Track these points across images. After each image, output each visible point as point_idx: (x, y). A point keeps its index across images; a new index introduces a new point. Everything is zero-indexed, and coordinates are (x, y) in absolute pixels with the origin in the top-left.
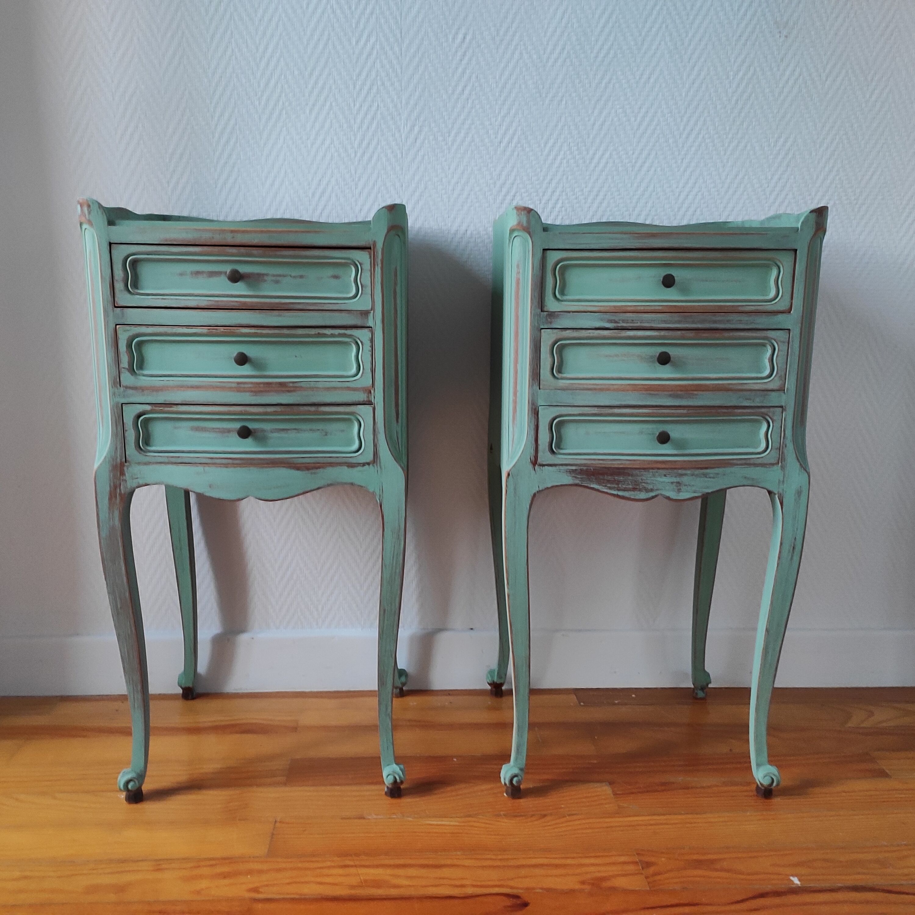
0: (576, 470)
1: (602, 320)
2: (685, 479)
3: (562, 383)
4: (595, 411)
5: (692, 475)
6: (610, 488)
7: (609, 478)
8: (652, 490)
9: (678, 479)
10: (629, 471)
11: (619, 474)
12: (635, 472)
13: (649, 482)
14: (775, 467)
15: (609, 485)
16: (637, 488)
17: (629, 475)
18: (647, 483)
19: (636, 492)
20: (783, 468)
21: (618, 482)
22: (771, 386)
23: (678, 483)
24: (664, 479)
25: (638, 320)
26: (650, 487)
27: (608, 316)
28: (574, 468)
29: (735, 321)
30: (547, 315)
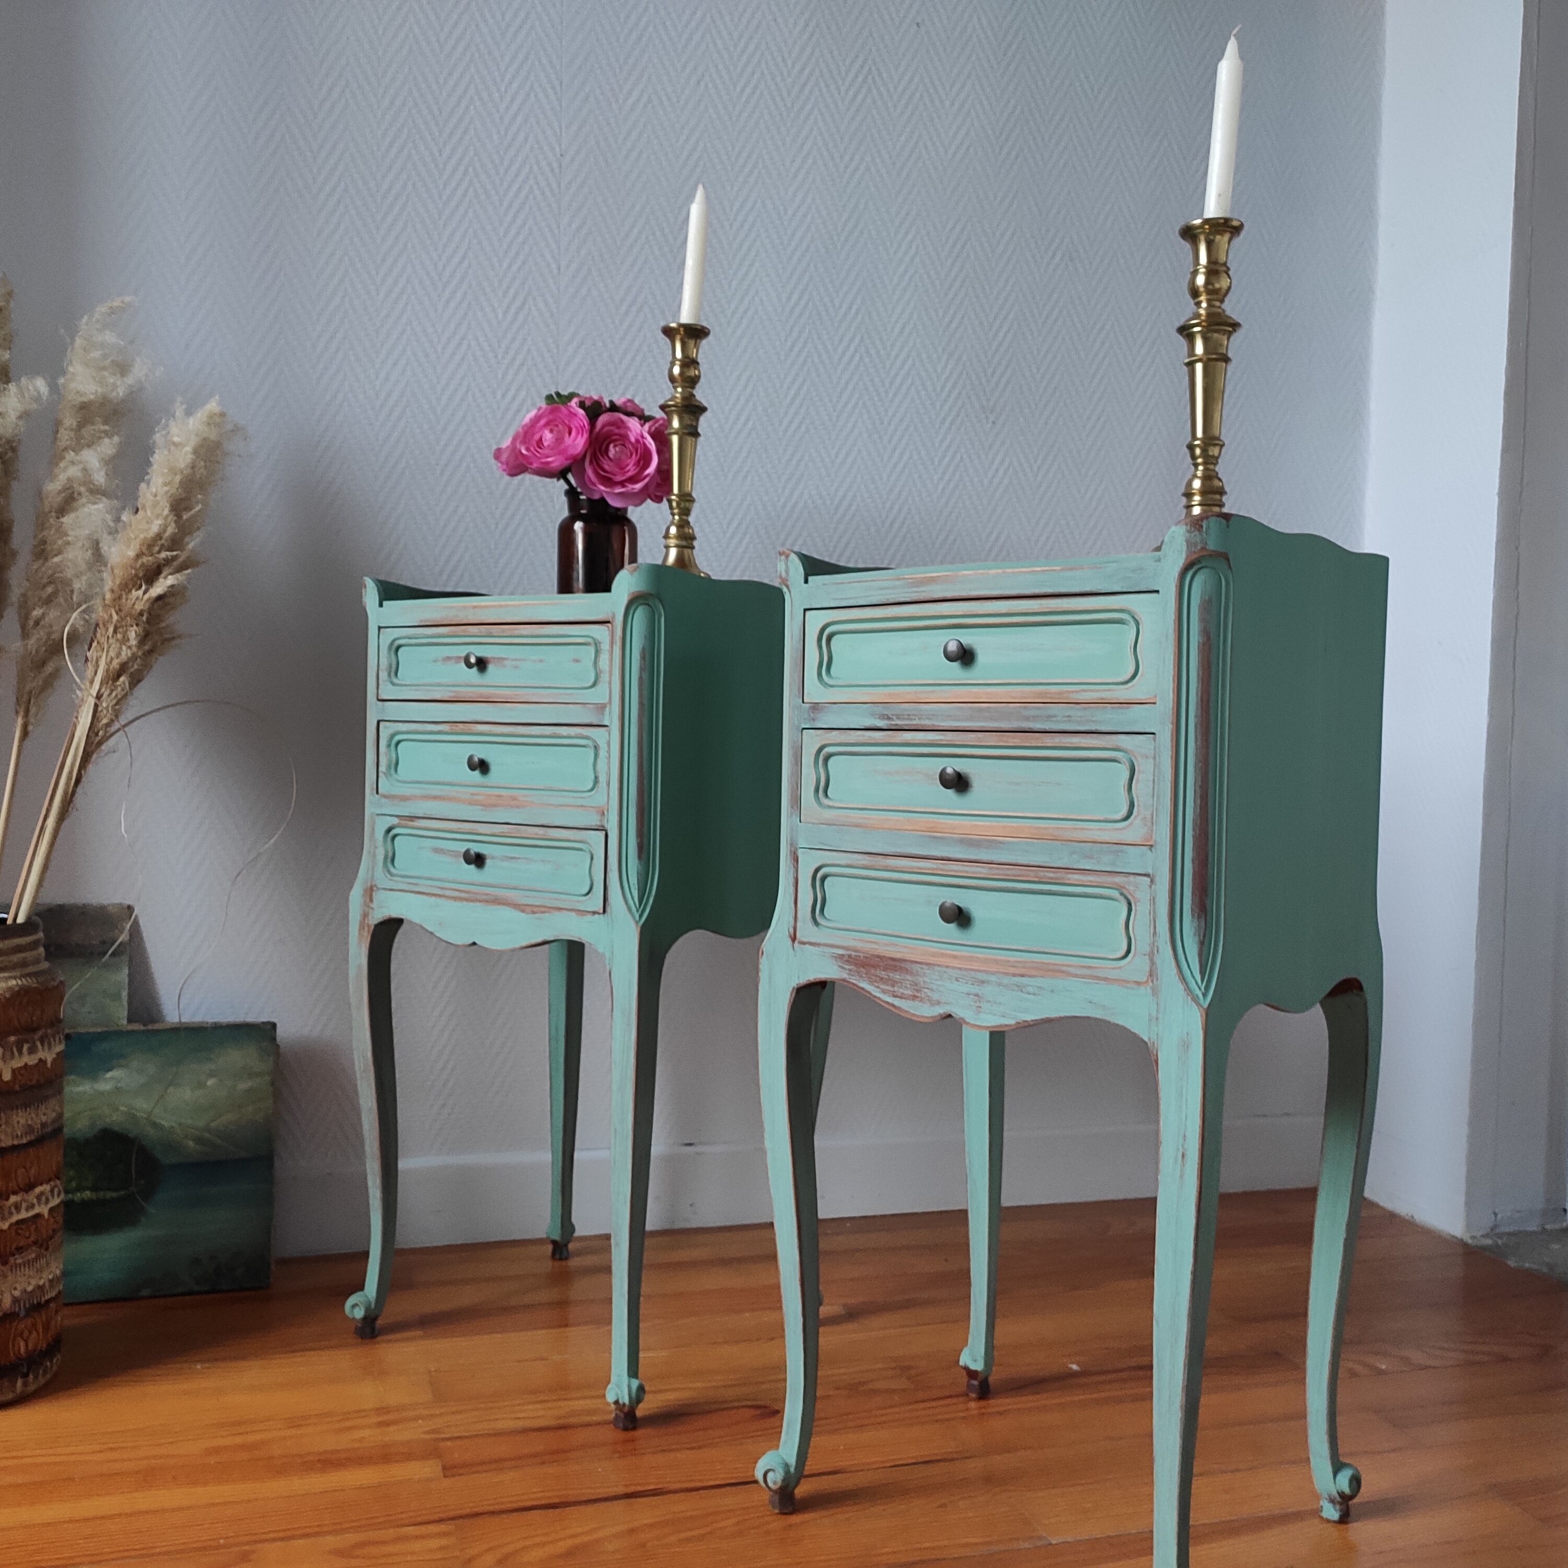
0: (843, 955)
1: (873, 715)
2: (987, 991)
3: (828, 814)
4: (865, 860)
5: (1000, 984)
6: (884, 992)
7: (883, 974)
8: (939, 1003)
9: (975, 989)
10: (908, 966)
11: (895, 969)
12: (916, 967)
13: (934, 987)
14: (1142, 990)
15: (882, 986)
16: (917, 997)
17: (907, 971)
18: (932, 990)
19: (917, 1003)
20: (1155, 992)
21: (894, 983)
22: (1129, 837)
23: (977, 995)
24: (955, 986)
25: (916, 715)
26: (935, 996)
27: (879, 709)
28: (841, 952)
29: (1060, 718)
30: (810, 708)
